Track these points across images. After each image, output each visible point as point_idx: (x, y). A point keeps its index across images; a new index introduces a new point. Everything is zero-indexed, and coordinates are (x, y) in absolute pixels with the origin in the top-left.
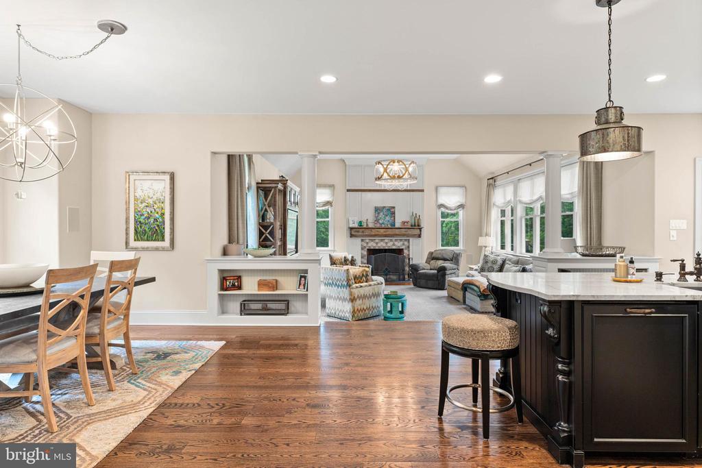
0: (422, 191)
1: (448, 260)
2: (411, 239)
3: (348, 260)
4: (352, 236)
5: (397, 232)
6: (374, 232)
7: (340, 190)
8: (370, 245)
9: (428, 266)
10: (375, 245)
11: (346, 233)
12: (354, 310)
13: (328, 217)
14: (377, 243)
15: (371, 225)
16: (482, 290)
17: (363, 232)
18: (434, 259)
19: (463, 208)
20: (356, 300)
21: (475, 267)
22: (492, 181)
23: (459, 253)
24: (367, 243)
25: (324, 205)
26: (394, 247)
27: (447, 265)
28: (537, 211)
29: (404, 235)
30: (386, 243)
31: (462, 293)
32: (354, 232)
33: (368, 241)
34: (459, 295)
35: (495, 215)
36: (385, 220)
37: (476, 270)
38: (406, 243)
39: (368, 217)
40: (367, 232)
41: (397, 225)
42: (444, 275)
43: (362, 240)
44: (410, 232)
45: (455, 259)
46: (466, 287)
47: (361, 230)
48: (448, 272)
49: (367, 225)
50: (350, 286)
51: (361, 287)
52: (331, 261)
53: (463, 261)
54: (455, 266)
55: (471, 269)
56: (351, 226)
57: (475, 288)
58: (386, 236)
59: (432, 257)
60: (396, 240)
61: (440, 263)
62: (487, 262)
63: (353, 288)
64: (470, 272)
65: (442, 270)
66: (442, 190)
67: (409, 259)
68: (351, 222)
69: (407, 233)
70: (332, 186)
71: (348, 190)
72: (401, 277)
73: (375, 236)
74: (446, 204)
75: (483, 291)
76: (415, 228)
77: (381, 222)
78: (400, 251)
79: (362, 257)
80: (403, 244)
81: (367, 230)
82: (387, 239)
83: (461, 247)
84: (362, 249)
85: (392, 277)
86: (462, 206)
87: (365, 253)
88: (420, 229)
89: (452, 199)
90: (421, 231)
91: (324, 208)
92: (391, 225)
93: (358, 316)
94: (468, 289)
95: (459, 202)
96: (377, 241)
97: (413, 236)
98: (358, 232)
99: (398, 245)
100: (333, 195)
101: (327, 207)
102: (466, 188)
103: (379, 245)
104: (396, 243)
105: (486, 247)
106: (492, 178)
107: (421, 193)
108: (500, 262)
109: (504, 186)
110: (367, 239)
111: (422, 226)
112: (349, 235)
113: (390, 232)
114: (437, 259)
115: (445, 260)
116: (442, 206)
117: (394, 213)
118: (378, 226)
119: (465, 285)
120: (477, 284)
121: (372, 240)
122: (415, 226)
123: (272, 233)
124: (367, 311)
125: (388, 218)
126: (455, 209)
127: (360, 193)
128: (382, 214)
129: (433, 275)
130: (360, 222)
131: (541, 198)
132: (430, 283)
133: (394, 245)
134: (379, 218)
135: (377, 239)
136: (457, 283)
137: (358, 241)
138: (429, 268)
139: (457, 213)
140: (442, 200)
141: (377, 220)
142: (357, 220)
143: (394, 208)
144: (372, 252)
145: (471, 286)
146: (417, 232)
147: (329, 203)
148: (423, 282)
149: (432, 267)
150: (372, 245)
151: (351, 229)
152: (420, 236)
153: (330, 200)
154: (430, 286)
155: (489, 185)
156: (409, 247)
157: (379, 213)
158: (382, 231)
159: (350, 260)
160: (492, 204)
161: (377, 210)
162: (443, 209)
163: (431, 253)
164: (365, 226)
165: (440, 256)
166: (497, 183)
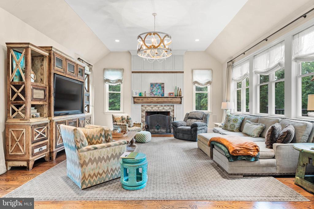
0: (183, 72)
1: (199, 119)
2: (175, 105)
3: (124, 119)
4: (135, 103)
5: (165, 100)
6: (150, 100)
7: (128, 72)
8: (147, 109)
9: (185, 123)
10: (151, 109)
11: (131, 100)
12: (84, 176)
13: (120, 91)
14: (152, 108)
15: (147, 96)
16: (231, 151)
17: (142, 100)
18: (190, 118)
19: (210, 84)
20: (87, 165)
21: (220, 124)
22: (231, 63)
23: (208, 114)
24: (146, 108)
25: (116, 82)
26: (164, 111)
27: (198, 122)
28: (273, 78)
29: (170, 102)
30: (159, 108)
31: (209, 148)
32: (136, 100)
33: (146, 106)
34: (207, 150)
35: (233, 87)
36: (157, 92)
37: (220, 127)
38: (172, 108)
39: (146, 90)
40: (145, 100)
41: (165, 96)
42: (196, 131)
43: (142, 106)
44: (174, 100)
45: (204, 118)
46: (213, 144)
47: (141, 99)
48: (199, 128)
49: (145, 95)
50: (78, 148)
51: (96, 148)
52: (113, 120)
53: (210, 120)
54: (204, 124)
55: (217, 126)
56: (134, 96)
57: (223, 148)
58: (158, 103)
59: (189, 117)
60: (165, 106)
61: (194, 121)
62: (229, 121)
63: (83, 151)
64: (216, 128)
65: (195, 126)
66: (196, 72)
67: (173, 118)
68: (134, 93)
69: (171, 101)
70: (122, 70)
71: (133, 72)
72: (168, 130)
73: (151, 102)
74: (199, 82)
75: (233, 152)
76: (178, 97)
77: (154, 93)
78: (167, 113)
79: (142, 117)
80: (170, 108)
81: (145, 99)
82: (159, 105)
83: (209, 110)
84: (142, 111)
85: (162, 130)
86: (209, 83)
87: (144, 114)
88: (181, 98)
89: (202, 77)
90: (181, 99)
91: (116, 84)
92: (161, 95)
93: (90, 182)
94: (215, 146)
95: (207, 80)
96: (152, 106)
97: (176, 103)
98: (139, 100)
99: (166, 109)
100: (123, 75)
101: (118, 83)
102: (212, 70)
103: (154, 109)
104: (165, 108)
105: (226, 110)
106: (231, 61)
107: (181, 74)
108: (240, 121)
109: (241, 64)
110: (146, 105)
111: (182, 96)
112: (133, 102)
113: (160, 100)
114: (192, 118)
115: (197, 119)
116: (196, 82)
117: (164, 88)
118: (153, 96)
119: (213, 143)
120: (225, 143)
121: (149, 106)
122: (177, 96)
123: (23, 92)
124: (104, 175)
125: (159, 91)
126: (205, 85)
127: (141, 74)
128: (155, 88)
129: (188, 130)
130: (141, 93)
131: (279, 64)
132: (186, 136)
133: (163, 109)
134: (153, 91)
135: (152, 105)
136: (206, 139)
137: (139, 106)
138: (186, 125)
139: (207, 87)
140: (195, 79)
141: (152, 92)
142: (138, 92)
143: (163, 84)
144: (149, 113)
145: (218, 144)
146: (179, 100)
147: (120, 81)
148: (181, 135)
149: (188, 125)
150: (149, 109)
151: (134, 98)
152: (181, 103)
153: (121, 78)
154: (186, 138)
155: (228, 66)
156: (173, 110)
157: (153, 88)
158: (155, 99)
159: (126, 119)
160: (231, 80)
161: (152, 85)
162: (197, 85)
163: (188, 114)
164: (144, 96)
165: (194, 116)
166: (235, 64)
